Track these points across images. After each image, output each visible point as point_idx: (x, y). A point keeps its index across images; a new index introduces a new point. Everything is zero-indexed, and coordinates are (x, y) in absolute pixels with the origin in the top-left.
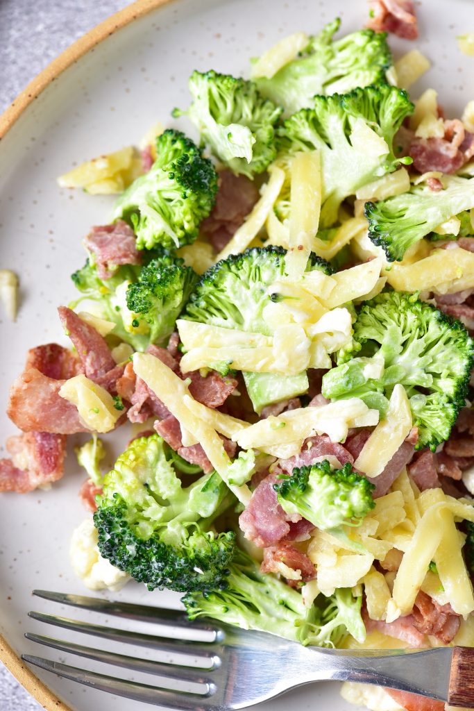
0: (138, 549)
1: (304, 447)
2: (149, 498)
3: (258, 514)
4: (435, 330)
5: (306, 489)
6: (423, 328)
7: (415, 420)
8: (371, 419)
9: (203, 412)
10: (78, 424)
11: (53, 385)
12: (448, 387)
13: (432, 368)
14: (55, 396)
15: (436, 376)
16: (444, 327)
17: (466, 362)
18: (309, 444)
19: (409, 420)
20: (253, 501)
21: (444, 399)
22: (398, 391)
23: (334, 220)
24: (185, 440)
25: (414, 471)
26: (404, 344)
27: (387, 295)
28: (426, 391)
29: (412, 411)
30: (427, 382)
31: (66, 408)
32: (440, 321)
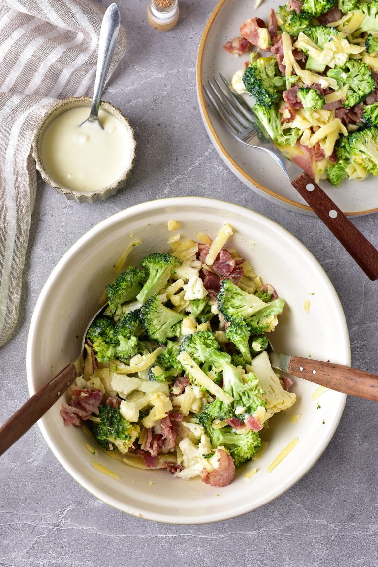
0: (254, 81)
1: (313, 84)
2: (264, 71)
3: (290, 93)
4: (367, 77)
5: (307, 92)
6: (364, 75)
7: (347, 96)
8: (335, 87)
9: (292, 58)
10: (257, 43)
11: (257, 27)
12: (361, 93)
13: (360, 87)
14: (256, 30)
15: (359, 89)
16: (370, 78)
17: (370, 91)
18: (315, 84)
19: (345, 95)
20: (290, 90)
21: (358, 96)
22: (347, 86)
23: (357, 36)
24: (283, 63)
25: (337, 111)
26: (357, 76)
27: (360, 61)
28: (355, 92)
29: (347, 93)
30: (356, 89)
31: (256, 35)
32: (370, 75)
